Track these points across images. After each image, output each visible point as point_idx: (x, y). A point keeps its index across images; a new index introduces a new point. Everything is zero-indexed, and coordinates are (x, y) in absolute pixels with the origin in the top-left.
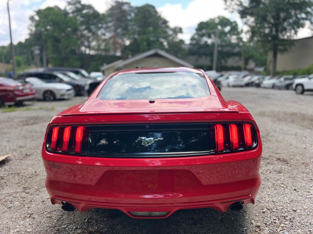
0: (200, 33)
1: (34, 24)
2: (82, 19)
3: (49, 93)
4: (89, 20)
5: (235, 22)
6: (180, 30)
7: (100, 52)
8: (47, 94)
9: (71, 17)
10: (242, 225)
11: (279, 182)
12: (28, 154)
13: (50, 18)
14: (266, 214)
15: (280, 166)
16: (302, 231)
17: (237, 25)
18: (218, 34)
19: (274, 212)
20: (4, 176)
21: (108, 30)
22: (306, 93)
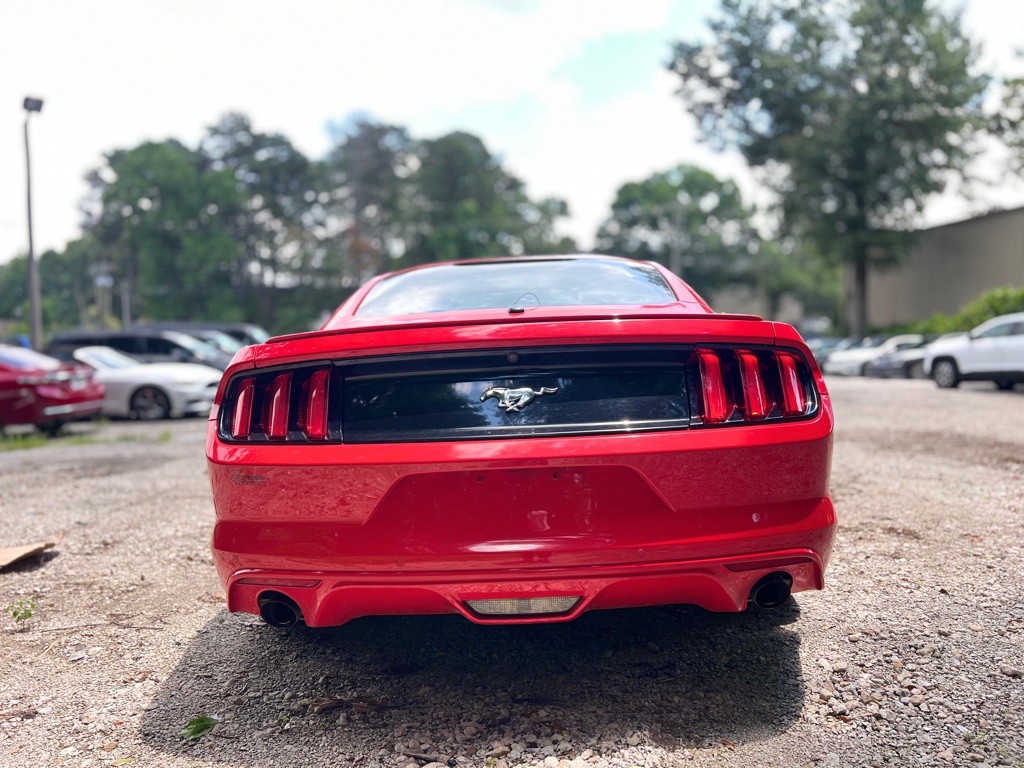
0: (625, 214)
1: (98, 193)
2: (252, 178)
3: (149, 394)
4: (276, 179)
5: (731, 182)
6: (563, 209)
7: (308, 279)
8: (145, 397)
9: (218, 173)
10: (791, 672)
11: (894, 577)
12: (110, 541)
13: (150, 174)
14: (861, 644)
15: (895, 544)
16: (970, 676)
17: (736, 190)
18: (679, 217)
19: (886, 639)
20: (44, 590)
21: (334, 209)
22: (965, 385)
